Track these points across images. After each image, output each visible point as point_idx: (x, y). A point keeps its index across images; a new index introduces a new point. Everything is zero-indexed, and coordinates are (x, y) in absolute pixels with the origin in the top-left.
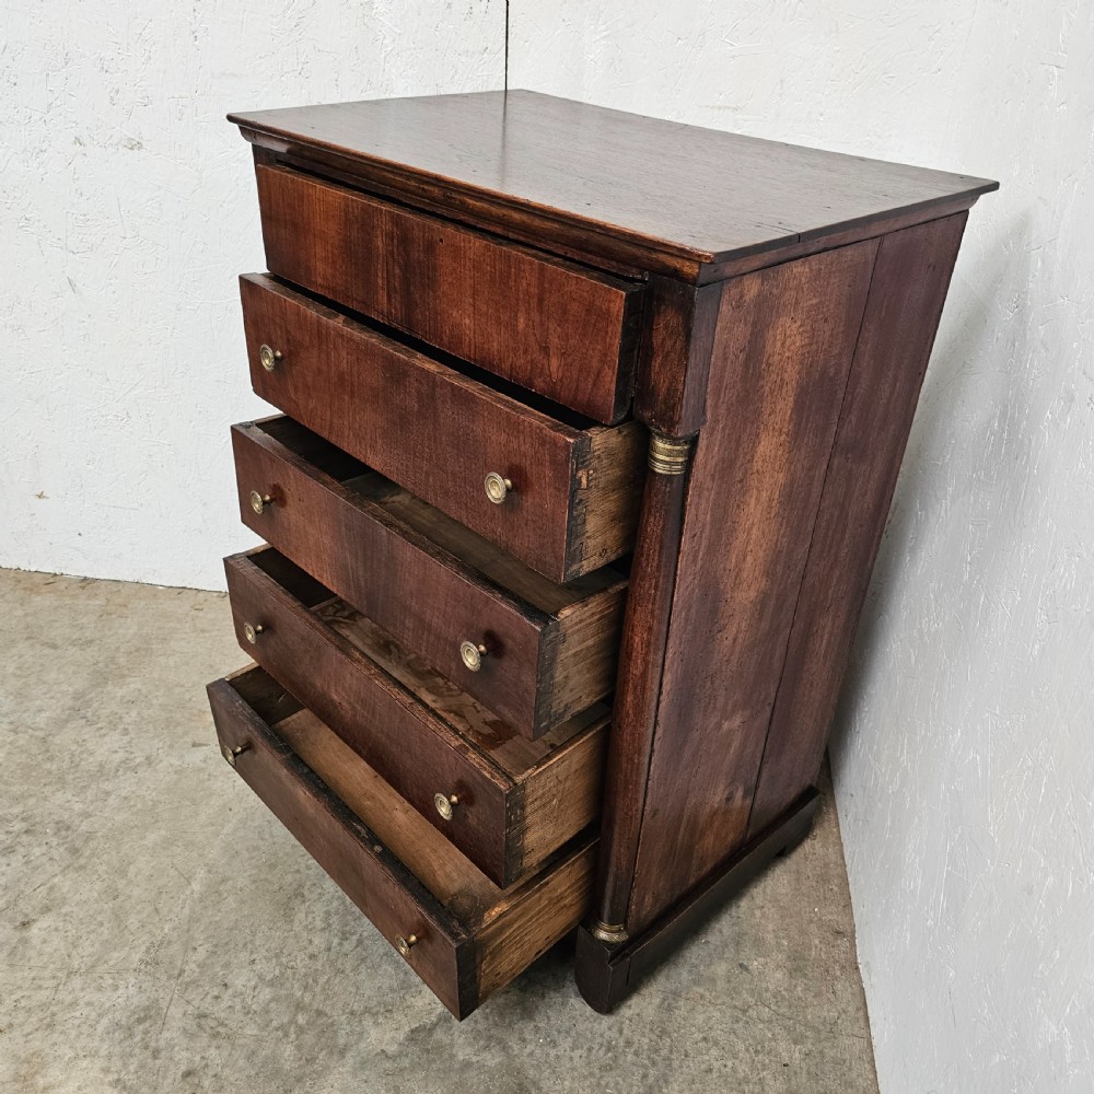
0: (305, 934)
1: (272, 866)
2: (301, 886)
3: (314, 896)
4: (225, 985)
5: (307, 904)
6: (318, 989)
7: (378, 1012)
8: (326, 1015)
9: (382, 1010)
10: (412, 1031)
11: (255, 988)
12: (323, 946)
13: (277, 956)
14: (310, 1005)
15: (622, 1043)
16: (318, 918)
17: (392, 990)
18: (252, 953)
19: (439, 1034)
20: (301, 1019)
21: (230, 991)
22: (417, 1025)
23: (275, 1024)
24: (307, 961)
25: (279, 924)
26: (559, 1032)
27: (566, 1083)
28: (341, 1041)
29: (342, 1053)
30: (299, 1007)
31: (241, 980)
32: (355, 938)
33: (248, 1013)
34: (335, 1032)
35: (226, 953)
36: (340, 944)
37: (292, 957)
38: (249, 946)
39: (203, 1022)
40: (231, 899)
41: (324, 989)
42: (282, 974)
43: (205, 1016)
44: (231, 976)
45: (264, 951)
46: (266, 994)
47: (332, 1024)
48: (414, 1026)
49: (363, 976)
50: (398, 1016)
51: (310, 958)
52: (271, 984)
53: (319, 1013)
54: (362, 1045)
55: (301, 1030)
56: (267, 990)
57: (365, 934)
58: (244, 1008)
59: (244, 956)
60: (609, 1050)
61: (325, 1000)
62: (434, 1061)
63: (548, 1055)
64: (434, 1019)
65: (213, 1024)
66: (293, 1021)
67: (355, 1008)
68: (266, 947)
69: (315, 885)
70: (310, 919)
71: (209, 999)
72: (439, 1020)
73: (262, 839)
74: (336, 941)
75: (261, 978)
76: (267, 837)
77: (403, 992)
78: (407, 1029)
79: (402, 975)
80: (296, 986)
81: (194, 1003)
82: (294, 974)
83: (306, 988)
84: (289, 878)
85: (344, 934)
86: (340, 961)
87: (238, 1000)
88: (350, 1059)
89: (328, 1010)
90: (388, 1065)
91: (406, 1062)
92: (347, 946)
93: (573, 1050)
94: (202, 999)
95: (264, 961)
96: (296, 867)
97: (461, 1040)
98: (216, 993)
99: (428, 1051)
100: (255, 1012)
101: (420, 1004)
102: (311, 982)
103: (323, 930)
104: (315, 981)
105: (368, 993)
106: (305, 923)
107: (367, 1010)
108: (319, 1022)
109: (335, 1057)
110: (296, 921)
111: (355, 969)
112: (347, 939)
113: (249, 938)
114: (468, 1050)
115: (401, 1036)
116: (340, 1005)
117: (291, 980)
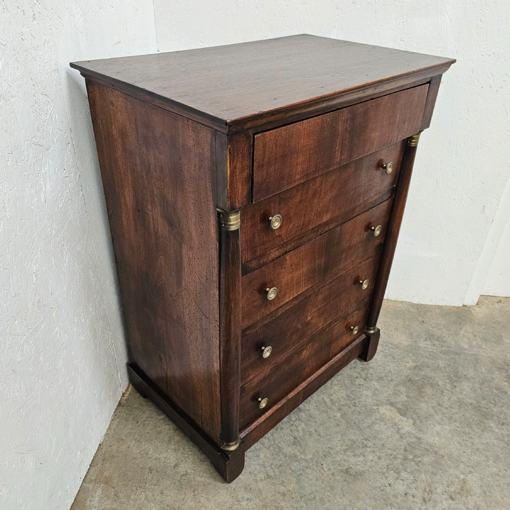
0: (368, 464)
1: (332, 488)
2: (342, 471)
3: (346, 463)
4: (406, 494)
5: (351, 466)
6: (395, 453)
7: (398, 428)
8: (405, 448)
9: (396, 427)
10: (401, 415)
11: (403, 480)
12: (373, 454)
13: (383, 474)
14: (403, 455)
15: (382, 353)
16: (359, 459)
17: (385, 424)
18: (386, 486)
19: (399, 406)
20: (411, 457)
21: (408, 491)
22: (398, 414)
23: (417, 467)
24: (383, 460)
25: (367, 477)
26: (385, 370)
27: (403, 368)
28: (414, 440)
29: (419, 439)
30: (405, 459)
31: (400, 488)
32: (364, 441)
33: (415, 480)
34: (412, 443)
35: (390, 499)
36: (370, 447)
37: (383, 467)
38: (382, 488)
39: (427, 499)
40: (358, 505)
41: (394, 451)
42: (392, 470)
43: (424, 499)
44: (400, 493)
45: (383, 481)
46: (404, 474)
47: (408, 444)
48: (398, 415)
49: (383, 437)
50: (396, 421)
51: (381, 459)
52: (398, 473)
53: (405, 450)
54: (413, 432)
55: (415, 456)
56: (402, 474)
57: (362, 438)
58: (414, 482)
59: (388, 489)
60: (387, 357)
61: (398, 449)
62: (410, 407)
63: (395, 373)
64: (393, 408)
65: (426, 494)
66: (413, 460)
67: (398, 437)
68: (380, 480)
69: (339, 465)
70: (360, 463)
71: (415, 500)
72: (393, 406)
73: (315, 498)
74: (369, 449)
75: (397, 478)
76: (313, 496)
77: (385, 420)
78: (401, 417)
79: (378, 421)
80: (396, 462)
81: (420, 507)
82: (390, 464)
83: (396, 458)
84: (338, 478)
85: (364, 447)
86: (379, 446)
87: (411, 486)
88: (421, 436)
89: (403, 447)
90: (418, 422)
91: (415, 416)
92: (370, 444)
93: (390, 366)
94: (417, 503)
95: (388, 480)
96: (330, 476)
97: (399, 399)
98: (411, 497)
99: (407, 409)
100: (414, 477)
101: (388, 413)
102: (391, 457)
103: (364, 456)
104: (391, 455)
105: (390, 433)
106: (363, 465)
107: (398, 432)
108: (409, 450)
109: (422, 441)
110: (363, 469)
111: (380, 439)
112: (366, 445)
113: (378, 489)
114: (402, 396)
115: (404, 419)
116: (399, 443)
117: (394, 465)
